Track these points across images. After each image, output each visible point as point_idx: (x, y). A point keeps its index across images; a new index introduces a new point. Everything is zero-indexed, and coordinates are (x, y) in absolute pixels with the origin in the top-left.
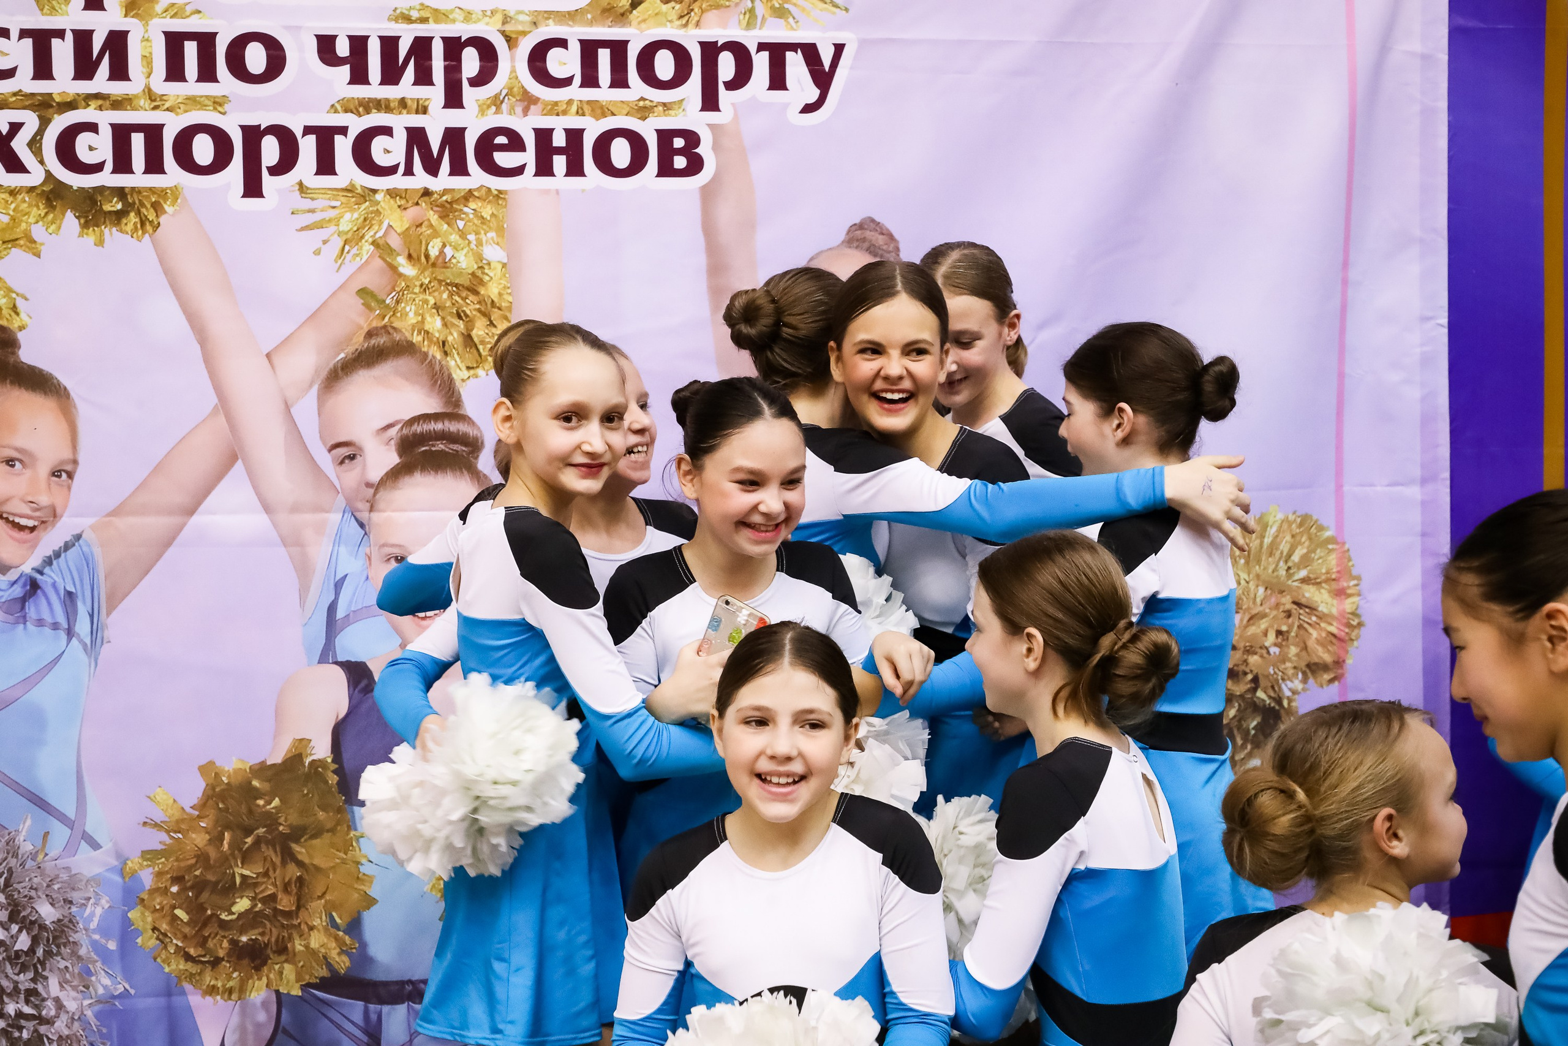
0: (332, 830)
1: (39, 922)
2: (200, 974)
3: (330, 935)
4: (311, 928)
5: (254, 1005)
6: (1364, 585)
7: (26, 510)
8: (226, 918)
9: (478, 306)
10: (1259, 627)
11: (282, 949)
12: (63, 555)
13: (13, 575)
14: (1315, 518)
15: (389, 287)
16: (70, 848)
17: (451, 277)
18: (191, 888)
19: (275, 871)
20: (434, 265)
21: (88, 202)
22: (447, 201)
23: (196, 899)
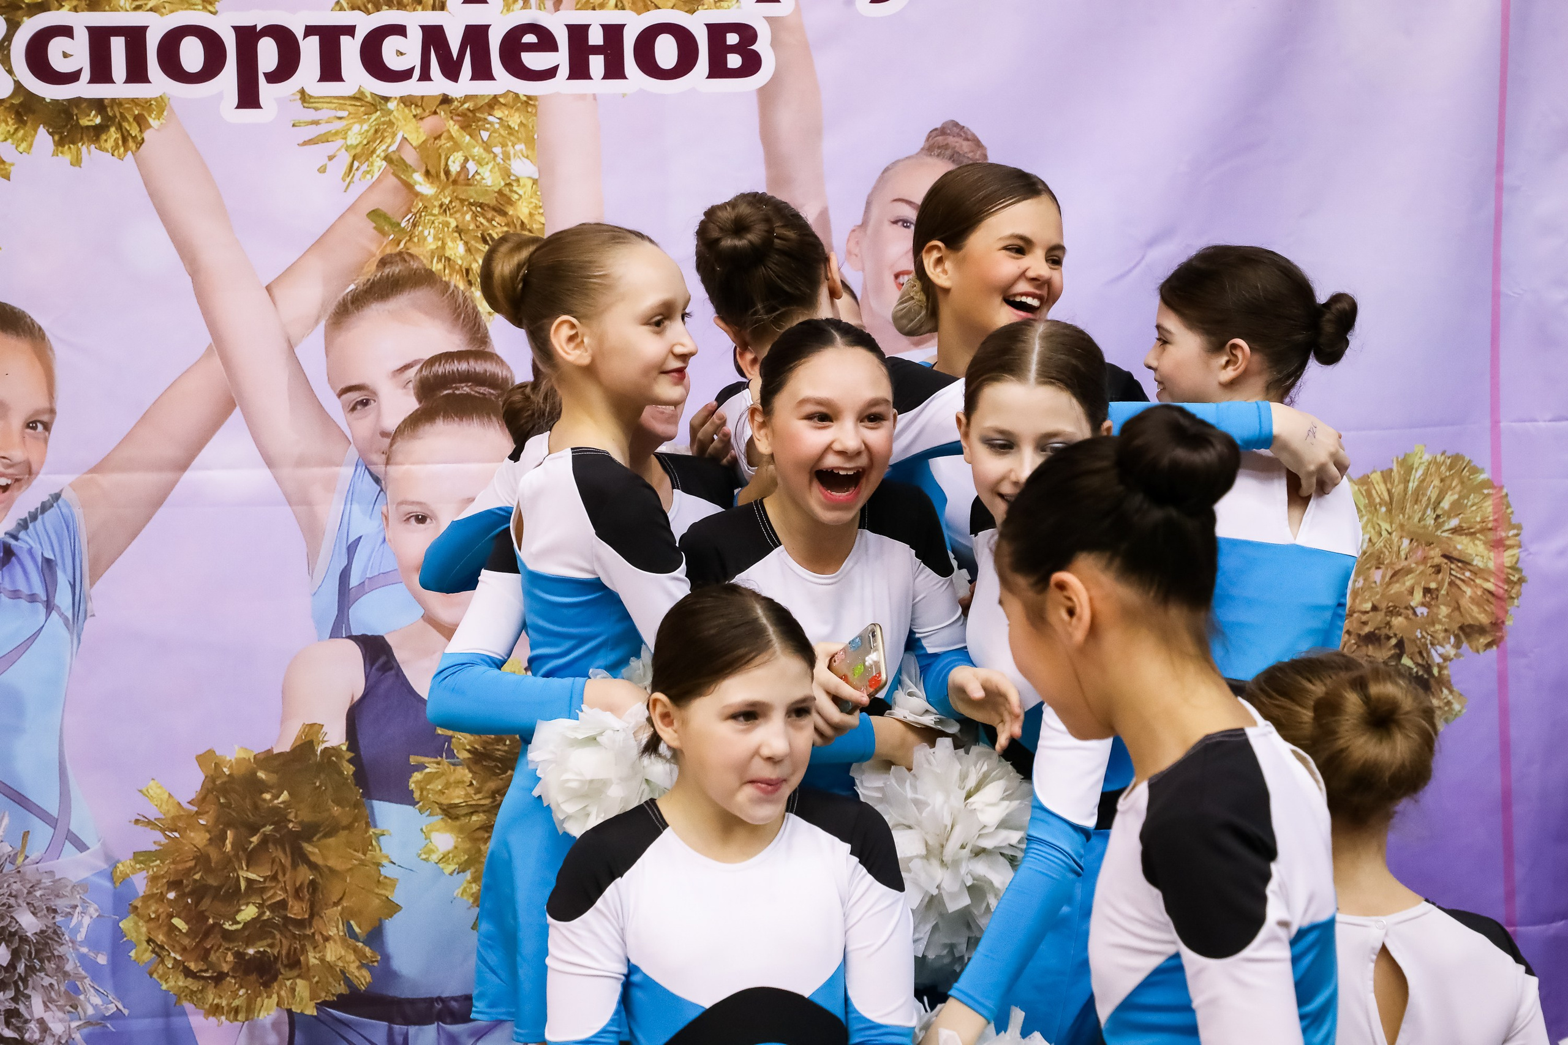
0: (349, 827)
1: (20, 934)
2: (201, 991)
3: (348, 946)
4: (327, 939)
5: (263, 1026)
6: (1525, 536)
8: (230, 928)
10: (1404, 583)
11: (295, 963)
12: (40, 517)
14: (1467, 458)
15: (404, 209)
16: (54, 850)
17: (475, 196)
18: (190, 894)
19: (284, 875)
20: (455, 182)
21: (62, 115)
22: (468, 109)
23: (196, 906)
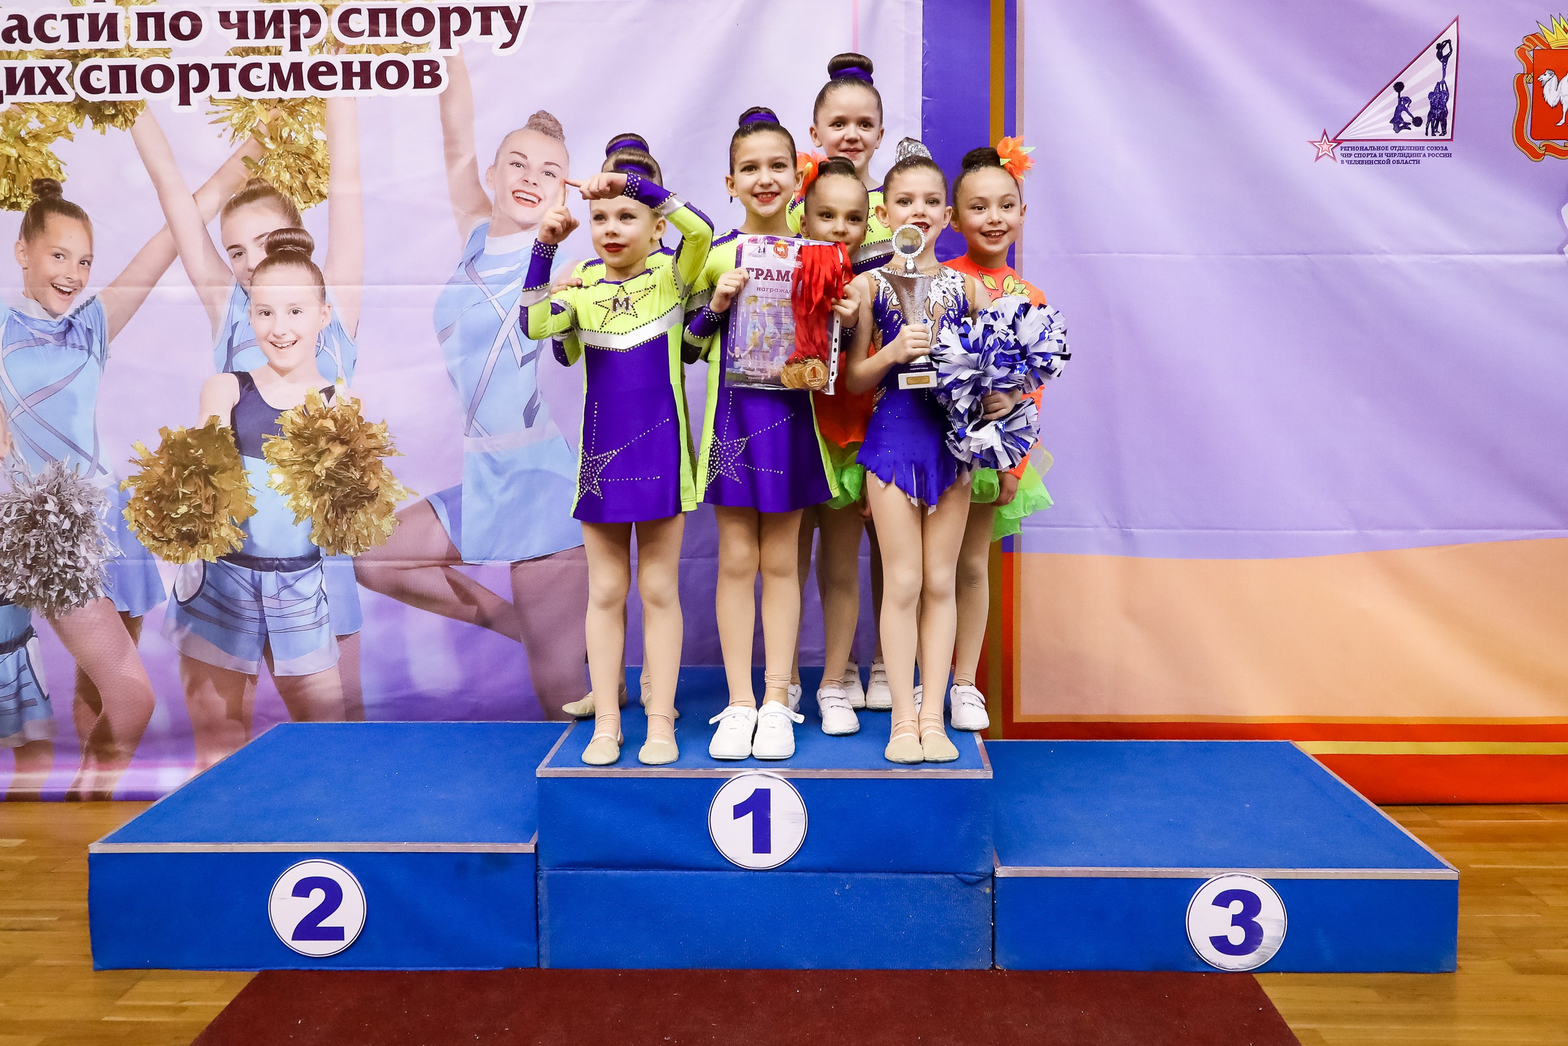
0: (232, 469)
1: (75, 514)
2: (161, 548)
3: (232, 529)
4: (221, 525)
7: (66, 282)
8: (174, 517)
9: (310, 166)
11: (206, 536)
12: (85, 308)
13: (59, 319)
15: (260, 156)
16: (91, 473)
17: (295, 150)
18: (155, 499)
19: (201, 491)
20: (285, 143)
21: (97, 109)
22: (292, 105)
23: (158, 505)
